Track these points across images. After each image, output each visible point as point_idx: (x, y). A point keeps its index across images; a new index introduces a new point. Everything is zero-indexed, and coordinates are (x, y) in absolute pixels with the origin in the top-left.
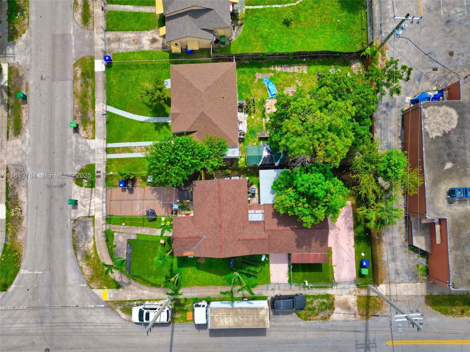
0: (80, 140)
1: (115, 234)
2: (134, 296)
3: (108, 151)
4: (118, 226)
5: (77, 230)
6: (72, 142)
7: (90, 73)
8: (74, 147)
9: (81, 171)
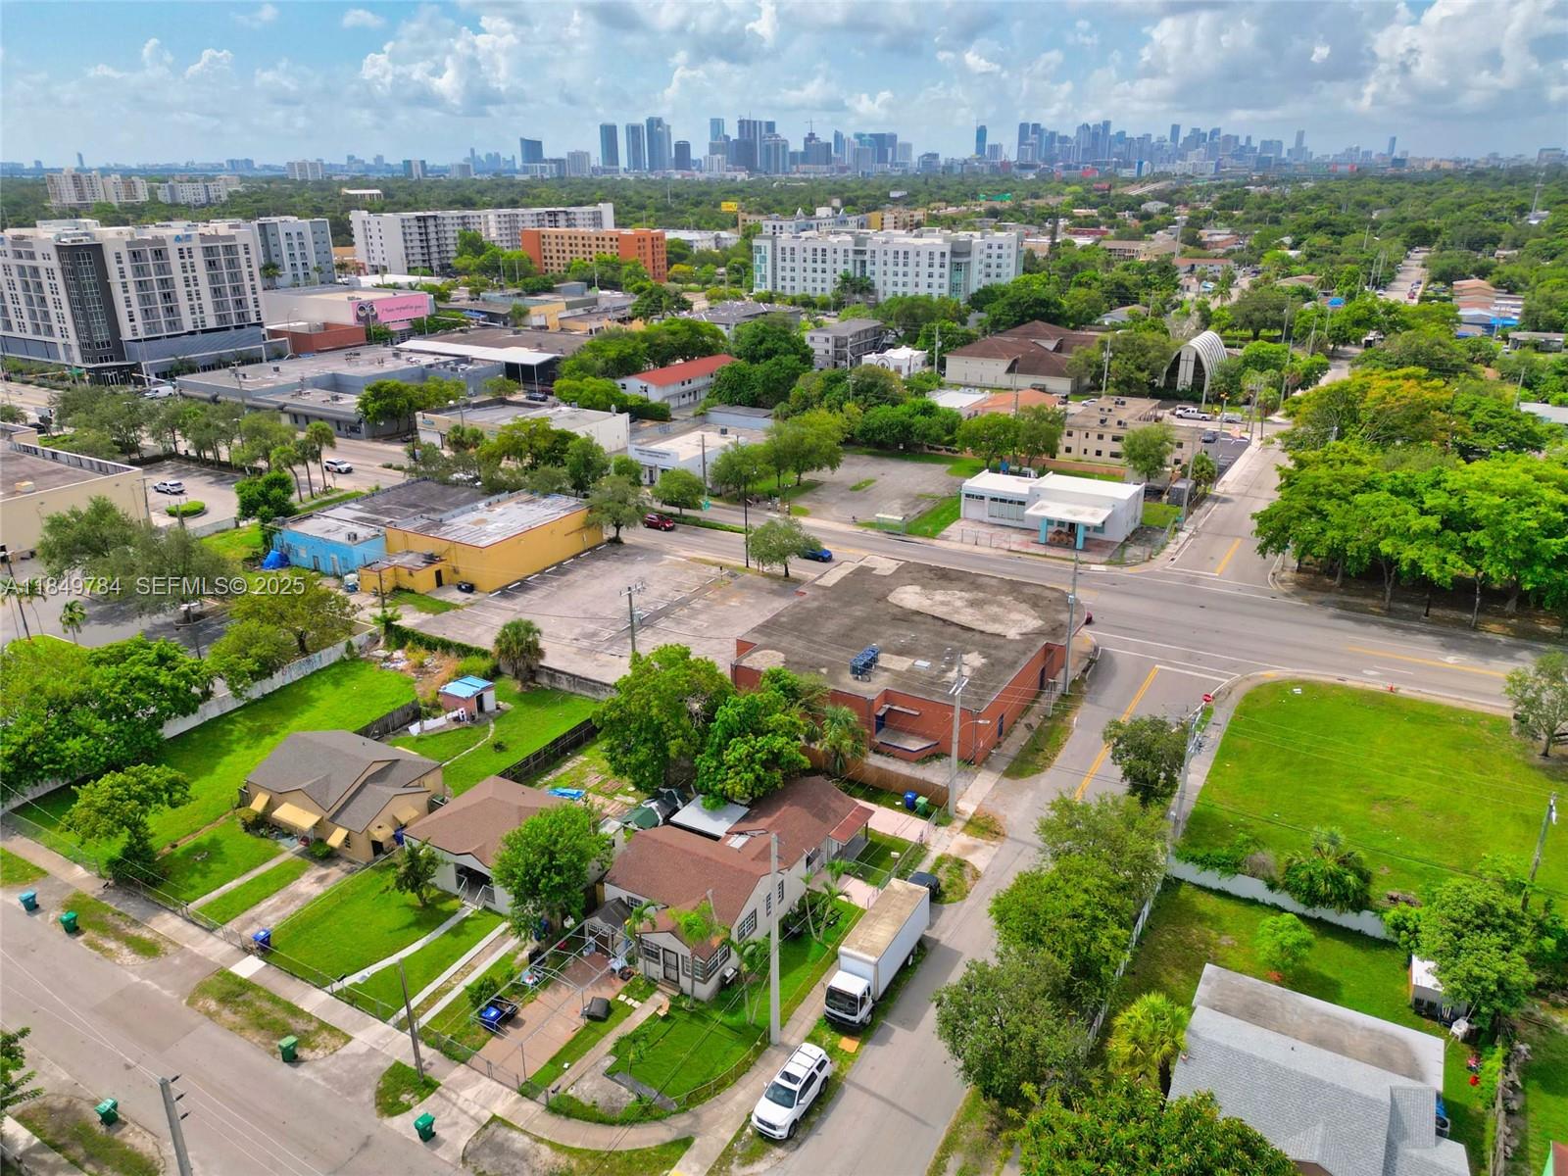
0: (321, 1064)
1: (570, 1092)
2: (731, 1123)
3: (401, 1026)
4: (562, 1078)
6: (308, 1081)
7: (236, 989)
8: (320, 1082)
9: (380, 1094)
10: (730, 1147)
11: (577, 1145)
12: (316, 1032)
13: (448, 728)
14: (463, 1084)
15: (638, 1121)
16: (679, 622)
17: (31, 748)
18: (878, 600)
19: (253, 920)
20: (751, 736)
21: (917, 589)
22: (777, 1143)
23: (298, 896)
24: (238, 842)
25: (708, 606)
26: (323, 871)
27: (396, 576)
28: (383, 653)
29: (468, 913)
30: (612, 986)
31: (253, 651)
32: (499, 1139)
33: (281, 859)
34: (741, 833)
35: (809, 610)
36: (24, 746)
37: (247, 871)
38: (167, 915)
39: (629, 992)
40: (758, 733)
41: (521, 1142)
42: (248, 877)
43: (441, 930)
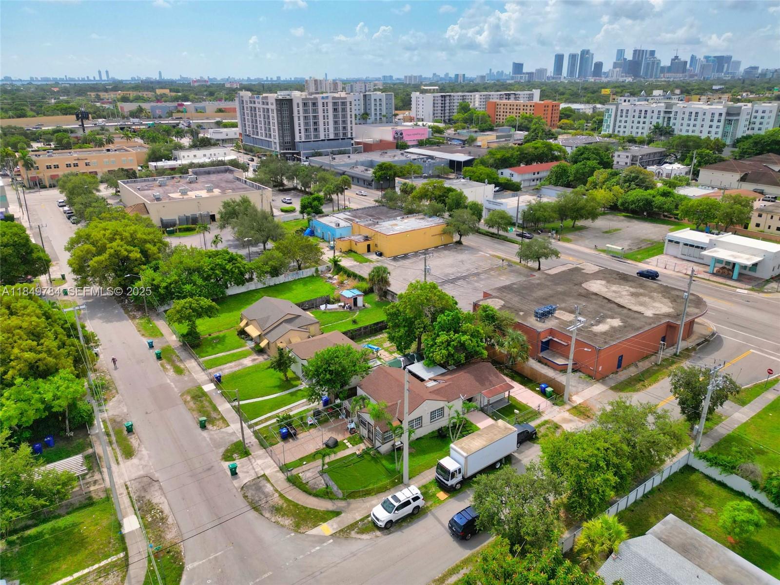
0: (212, 433)
1: (300, 475)
2: (361, 513)
3: (250, 427)
4: (300, 468)
5: (249, 494)
6: (204, 437)
7: (200, 395)
8: (208, 439)
9: (227, 451)
10: (357, 523)
11: (290, 498)
12: (219, 420)
13: (338, 310)
14: (259, 457)
15: (322, 497)
16: (468, 283)
17: (172, 285)
18: (576, 285)
19: (221, 370)
20: (452, 332)
21: (603, 282)
22: (379, 528)
23: (242, 364)
24: (232, 337)
25: (489, 278)
26: (256, 357)
27: (351, 244)
28: (329, 275)
29: (302, 388)
30: (344, 435)
31: (270, 263)
32: (261, 485)
33: (244, 349)
34: (435, 380)
35: (533, 284)
36: (171, 284)
37: (229, 350)
38: (193, 361)
39: (350, 440)
40: (456, 332)
41: (269, 488)
42: (228, 353)
43: (287, 392)
